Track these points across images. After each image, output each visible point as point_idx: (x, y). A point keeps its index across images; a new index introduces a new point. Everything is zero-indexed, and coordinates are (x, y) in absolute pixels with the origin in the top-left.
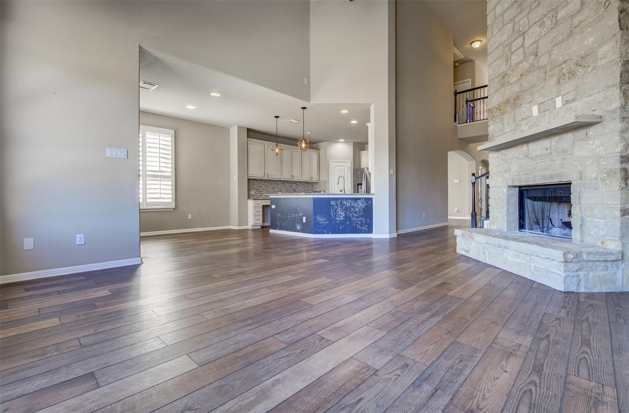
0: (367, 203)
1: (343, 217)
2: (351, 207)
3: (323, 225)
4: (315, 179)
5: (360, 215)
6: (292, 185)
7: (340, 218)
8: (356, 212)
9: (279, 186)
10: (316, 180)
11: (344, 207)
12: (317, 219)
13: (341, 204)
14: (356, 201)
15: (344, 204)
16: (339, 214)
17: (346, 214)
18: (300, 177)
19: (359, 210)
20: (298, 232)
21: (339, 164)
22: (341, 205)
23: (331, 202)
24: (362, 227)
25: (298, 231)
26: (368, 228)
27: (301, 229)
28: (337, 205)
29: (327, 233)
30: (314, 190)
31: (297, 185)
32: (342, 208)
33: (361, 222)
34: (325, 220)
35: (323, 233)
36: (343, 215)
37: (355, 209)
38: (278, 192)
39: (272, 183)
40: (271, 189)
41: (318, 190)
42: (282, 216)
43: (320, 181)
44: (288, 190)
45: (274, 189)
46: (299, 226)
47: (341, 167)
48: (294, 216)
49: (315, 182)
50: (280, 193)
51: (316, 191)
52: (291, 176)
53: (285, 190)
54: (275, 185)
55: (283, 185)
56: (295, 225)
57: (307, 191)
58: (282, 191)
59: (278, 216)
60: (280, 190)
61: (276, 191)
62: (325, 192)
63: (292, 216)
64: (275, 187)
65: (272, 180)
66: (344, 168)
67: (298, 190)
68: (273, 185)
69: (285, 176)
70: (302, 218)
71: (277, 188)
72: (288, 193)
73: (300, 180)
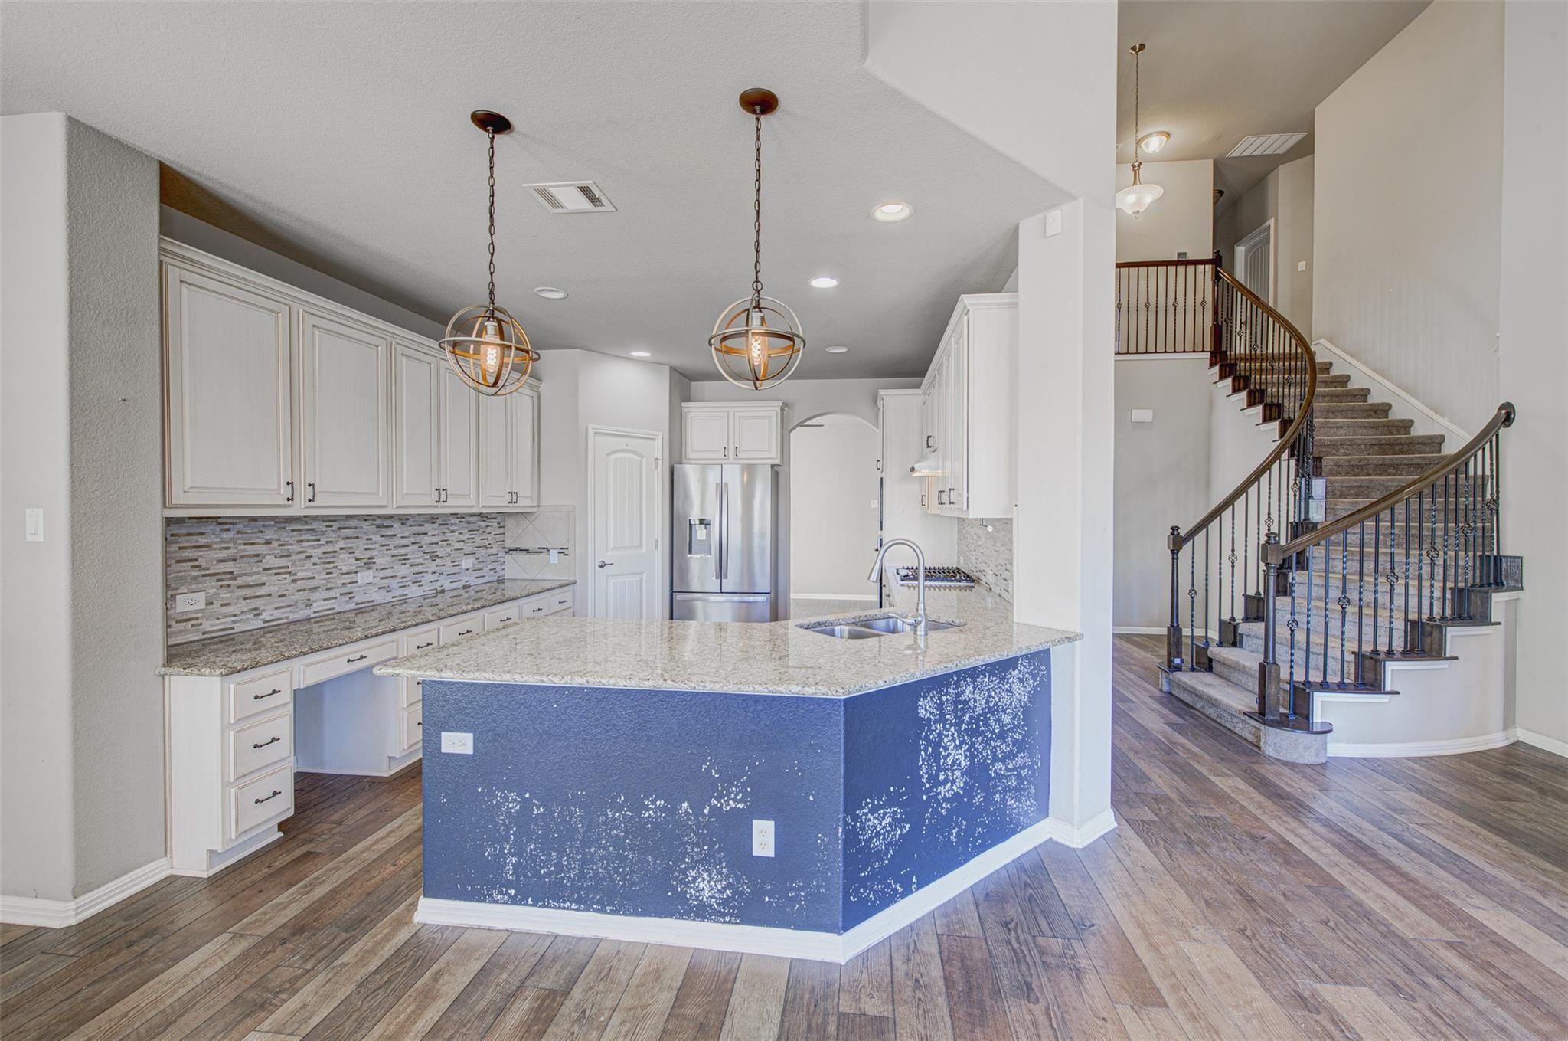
0: (1034, 678)
1: (962, 774)
2: (990, 710)
3: (887, 850)
4: (525, 503)
5: (1015, 742)
7: (953, 782)
8: (1002, 736)
9: (362, 543)
10: (528, 503)
11: (966, 718)
12: (863, 828)
13: (955, 703)
14: (1004, 678)
15: (966, 702)
16: (949, 761)
17: (971, 757)
18: (473, 495)
19: (1013, 719)
20: (703, 918)
21: (621, 443)
22: (955, 711)
23: (922, 703)
24: (1020, 802)
25: (702, 912)
26: (1036, 797)
27: (725, 902)
28: (942, 719)
29: (903, 895)
30: (509, 544)
32: (958, 724)
33: (1019, 777)
34: (897, 822)
35: (887, 900)
36: (963, 764)
37: (999, 720)
38: (356, 572)
39: (325, 529)
40: (314, 564)
41: (533, 546)
42: (542, 810)
43: (541, 509)
44: (404, 559)
45: (333, 562)
46: (709, 876)
47: (628, 455)
48: (663, 809)
49: (517, 513)
50: (365, 577)
51: (517, 549)
52: (433, 490)
53: (393, 556)
54: (339, 536)
55: (382, 536)
56: (671, 870)
57: (483, 551)
58: (375, 567)
59: (499, 805)
60: (366, 561)
61: (345, 569)
62: (566, 552)
63: (648, 809)
64: (337, 547)
65: (328, 516)
66: (639, 459)
67: (448, 550)
68: (331, 542)
69: (407, 494)
70: (737, 828)
71: (350, 553)
72: (404, 570)
73: (473, 506)
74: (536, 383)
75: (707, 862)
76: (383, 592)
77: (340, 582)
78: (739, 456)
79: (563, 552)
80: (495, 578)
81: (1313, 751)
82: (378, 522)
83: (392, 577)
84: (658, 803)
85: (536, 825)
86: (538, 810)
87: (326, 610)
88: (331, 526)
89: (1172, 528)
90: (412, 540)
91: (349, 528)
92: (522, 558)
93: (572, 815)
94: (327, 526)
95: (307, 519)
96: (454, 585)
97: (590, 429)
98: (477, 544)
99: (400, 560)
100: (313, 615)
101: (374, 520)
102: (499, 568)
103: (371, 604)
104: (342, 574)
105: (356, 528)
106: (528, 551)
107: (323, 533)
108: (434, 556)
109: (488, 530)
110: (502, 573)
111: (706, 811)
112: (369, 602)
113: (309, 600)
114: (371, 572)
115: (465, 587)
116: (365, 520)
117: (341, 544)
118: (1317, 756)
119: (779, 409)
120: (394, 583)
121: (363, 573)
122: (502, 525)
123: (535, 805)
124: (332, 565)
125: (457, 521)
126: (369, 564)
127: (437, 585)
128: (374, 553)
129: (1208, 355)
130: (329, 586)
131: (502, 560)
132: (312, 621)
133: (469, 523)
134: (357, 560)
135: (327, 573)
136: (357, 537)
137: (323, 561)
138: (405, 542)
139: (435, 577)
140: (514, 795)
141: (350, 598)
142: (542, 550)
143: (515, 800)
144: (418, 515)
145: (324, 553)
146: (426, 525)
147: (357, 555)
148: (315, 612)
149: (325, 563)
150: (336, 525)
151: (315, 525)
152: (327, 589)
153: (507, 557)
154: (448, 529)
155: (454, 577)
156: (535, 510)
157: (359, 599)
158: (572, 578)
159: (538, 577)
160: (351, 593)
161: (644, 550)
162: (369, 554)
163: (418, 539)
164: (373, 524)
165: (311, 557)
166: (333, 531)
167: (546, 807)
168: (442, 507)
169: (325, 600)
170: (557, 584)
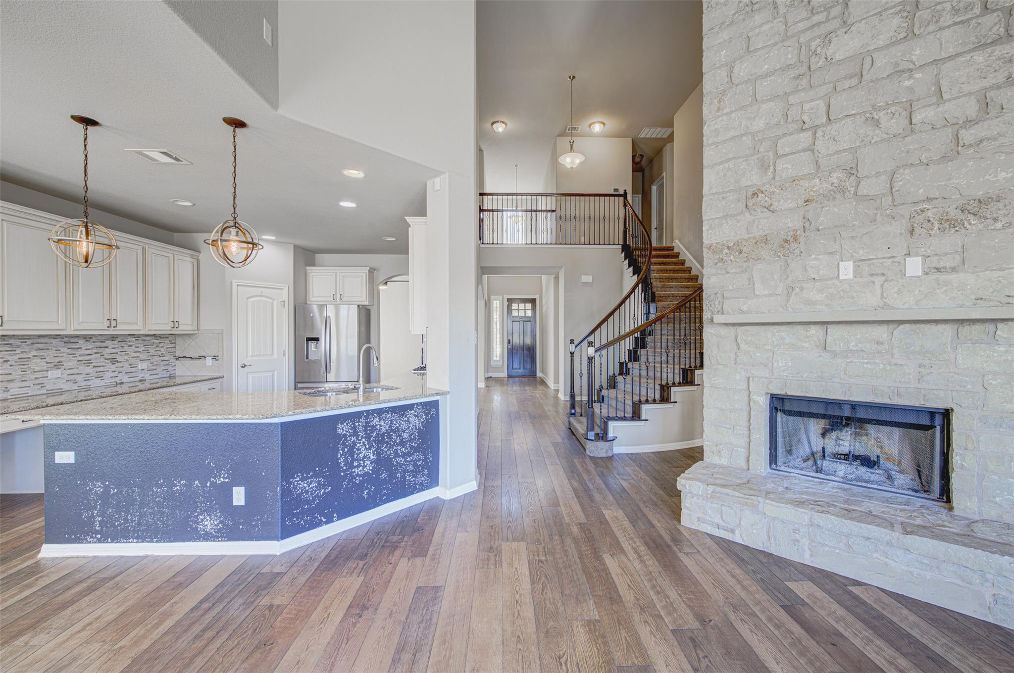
0: (427, 415)
1: (371, 463)
2: (392, 431)
3: (314, 500)
4: (186, 326)
5: (412, 447)
6: (104, 344)
7: (364, 467)
8: (402, 443)
9: (52, 353)
10: (190, 328)
11: (374, 434)
12: (295, 488)
13: (366, 427)
14: (403, 415)
15: (373, 426)
16: (361, 456)
17: (378, 454)
18: (140, 323)
19: (411, 435)
20: (207, 540)
21: (258, 291)
22: (366, 430)
23: (339, 426)
24: (416, 477)
25: (207, 537)
26: (429, 475)
27: (219, 531)
28: (355, 434)
29: (326, 523)
30: (178, 354)
31: (122, 344)
32: (368, 437)
33: (415, 465)
34: (320, 486)
35: (314, 525)
36: (372, 457)
37: (400, 436)
38: (47, 371)
39: (19, 344)
40: (11, 366)
41: (194, 355)
42: (116, 490)
43: (200, 332)
44: (88, 363)
45: (28, 364)
46: (210, 518)
47: (263, 299)
48: (184, 485)
49: (184, 334)
50: (53, 374)
51: (184, 357)
52: (106, 319)
53: (78, 361)
54: (32, 348)
55: (68, 348)
56: (190, 516)
57: (157, 358)
58: (63, 367)
59: (91, 490)
60: (56, 364)
61: (37, 369)
62: (217, 358)
63: (176, 486)
64: (30, 355)
65: (22, 335)
66: (271, 301)
67: (127, 357)
68: (25, 352)
69: (82, 322)
70: (226, 491)
71: (42, 359)
72: (89, 370)
73: (140, 330)
74: (196, 253)
75: (208, 511)
76: (70, 384)
77: (33, 377)
78: (343, 299)
79: (215, 358)
80: (168, 375)
81: (604, 450)
82: (66, 339)
83: (77, 374)
84: (182, 482)
85: (112, 499)
86: (114, 490)
87: (21, 394)
88: (26, 342)
89: (571, 340)
90: (95, 351)
91: (41, 343)
92: (188, 362)
93: (133, 492)
94: (21, 342)
95: (5, 338)
96: (132, 379)
97: (233, 283)
98: (151, 354)
99: (84, 363)
100: (9, 397)
101: (63, 338)
102: (170, 368)
103: (60, 390)
104: (35, 372)
105: (46, 343)
106: (191, 358)
107: (18, 346)
108: (114, 361)
109: (162, 345)
110: (172, 372)
111: (208, 485)
112: (58, 389)
113: (7, 388)
114: (59, 371)
115: (140, 381)
116: (54, 338)
117: (35, 353)
118: (606, 453)
119: (368, 272)
120: (80, 378)
121: (52, 372)
122: (173, 342)
123: (112, 488)
124: (26, 366)
125: (134, 339)
126: (58, 366)
127: (118, 380)
128: (62, 359)
129: (620, 247)
130: (24, 379)
131: (173, 364)
132: (9, 400)
133: (144, 340)
134: (47, 363)
135: (22, 371)
136: (48, 349)
137: (19, 363)
138: (89, 352)
139: (115, 374)
140: (99, 483)
141: (42, 387)
142: (200, 357)
143: (100, 486)
144: (100, 335)
145: (19, 359)
146: (107, 342)
147: (48, 360)
148: (11, 395)
149: (20, 365)
150: (29, 342)
151: (11, 341)
152: (22, 381)
153: (178, 362)
154: (127, 344)
155: (131, 375)
156: (196, 332)
157: (48, 387)
158: (221, 375)
159: (198, 374)
160: (43, 383)
161: (275, 356)
162: (58, 359)
163: (100, 350)
164: (61, 341)
165: (9, 361)
166: (28, 345)
167: (118, 489)
168: (113, 330)
169: (19, 388)
170: (207, 378)
